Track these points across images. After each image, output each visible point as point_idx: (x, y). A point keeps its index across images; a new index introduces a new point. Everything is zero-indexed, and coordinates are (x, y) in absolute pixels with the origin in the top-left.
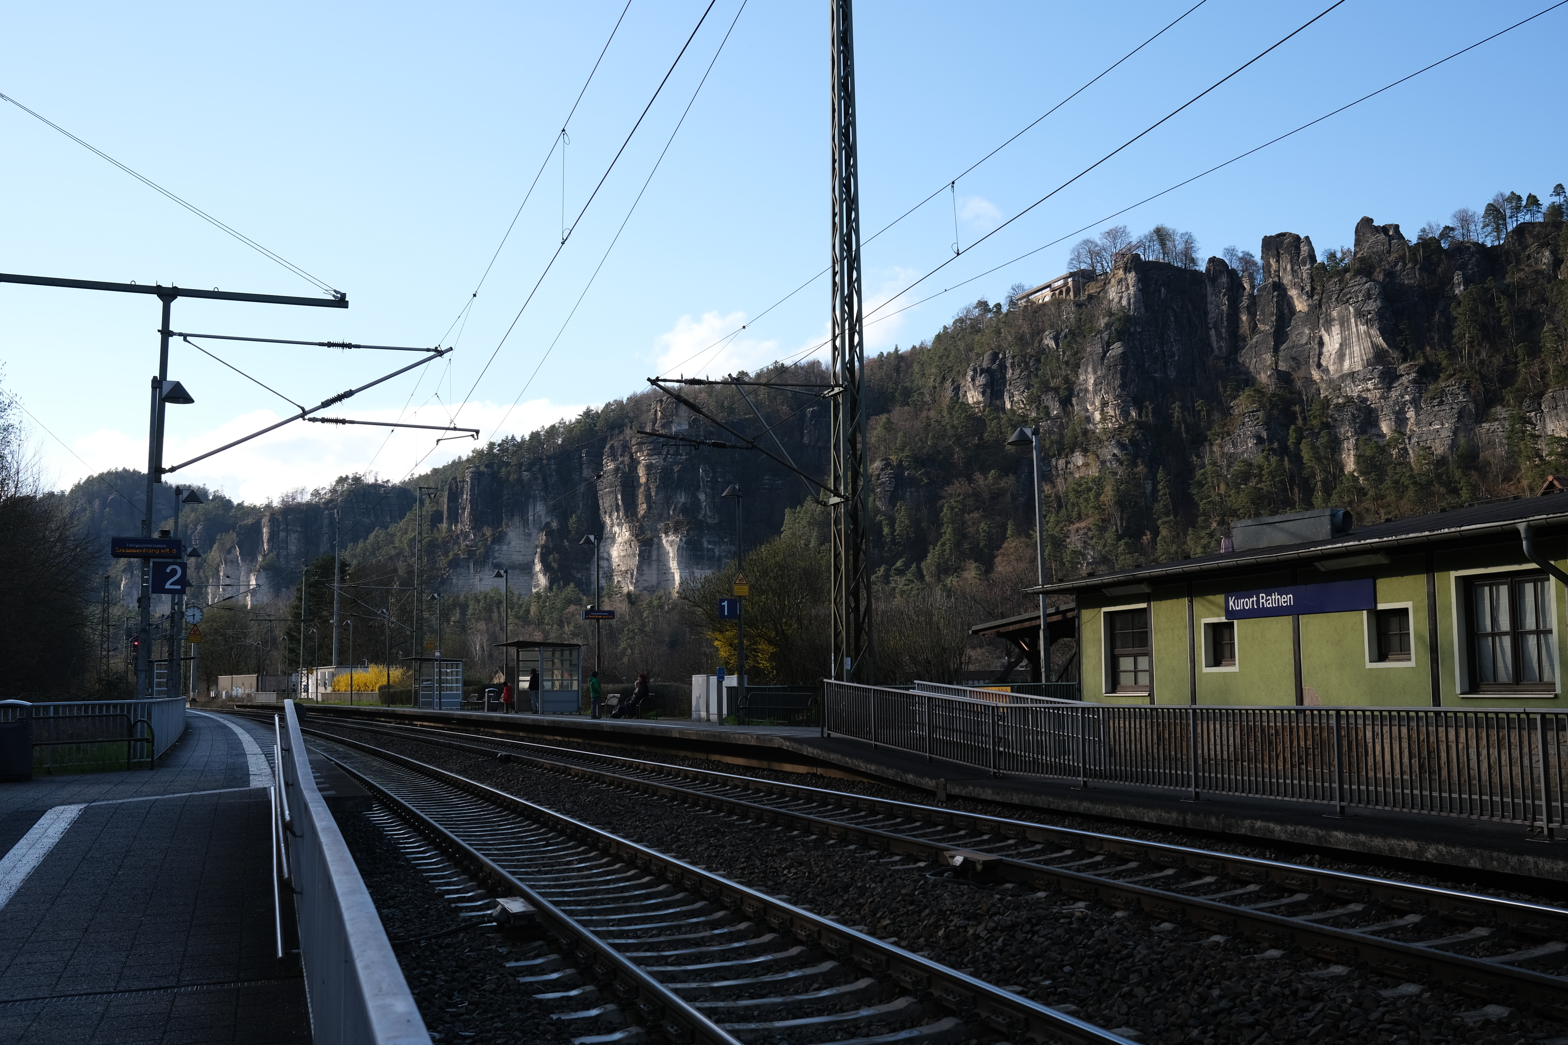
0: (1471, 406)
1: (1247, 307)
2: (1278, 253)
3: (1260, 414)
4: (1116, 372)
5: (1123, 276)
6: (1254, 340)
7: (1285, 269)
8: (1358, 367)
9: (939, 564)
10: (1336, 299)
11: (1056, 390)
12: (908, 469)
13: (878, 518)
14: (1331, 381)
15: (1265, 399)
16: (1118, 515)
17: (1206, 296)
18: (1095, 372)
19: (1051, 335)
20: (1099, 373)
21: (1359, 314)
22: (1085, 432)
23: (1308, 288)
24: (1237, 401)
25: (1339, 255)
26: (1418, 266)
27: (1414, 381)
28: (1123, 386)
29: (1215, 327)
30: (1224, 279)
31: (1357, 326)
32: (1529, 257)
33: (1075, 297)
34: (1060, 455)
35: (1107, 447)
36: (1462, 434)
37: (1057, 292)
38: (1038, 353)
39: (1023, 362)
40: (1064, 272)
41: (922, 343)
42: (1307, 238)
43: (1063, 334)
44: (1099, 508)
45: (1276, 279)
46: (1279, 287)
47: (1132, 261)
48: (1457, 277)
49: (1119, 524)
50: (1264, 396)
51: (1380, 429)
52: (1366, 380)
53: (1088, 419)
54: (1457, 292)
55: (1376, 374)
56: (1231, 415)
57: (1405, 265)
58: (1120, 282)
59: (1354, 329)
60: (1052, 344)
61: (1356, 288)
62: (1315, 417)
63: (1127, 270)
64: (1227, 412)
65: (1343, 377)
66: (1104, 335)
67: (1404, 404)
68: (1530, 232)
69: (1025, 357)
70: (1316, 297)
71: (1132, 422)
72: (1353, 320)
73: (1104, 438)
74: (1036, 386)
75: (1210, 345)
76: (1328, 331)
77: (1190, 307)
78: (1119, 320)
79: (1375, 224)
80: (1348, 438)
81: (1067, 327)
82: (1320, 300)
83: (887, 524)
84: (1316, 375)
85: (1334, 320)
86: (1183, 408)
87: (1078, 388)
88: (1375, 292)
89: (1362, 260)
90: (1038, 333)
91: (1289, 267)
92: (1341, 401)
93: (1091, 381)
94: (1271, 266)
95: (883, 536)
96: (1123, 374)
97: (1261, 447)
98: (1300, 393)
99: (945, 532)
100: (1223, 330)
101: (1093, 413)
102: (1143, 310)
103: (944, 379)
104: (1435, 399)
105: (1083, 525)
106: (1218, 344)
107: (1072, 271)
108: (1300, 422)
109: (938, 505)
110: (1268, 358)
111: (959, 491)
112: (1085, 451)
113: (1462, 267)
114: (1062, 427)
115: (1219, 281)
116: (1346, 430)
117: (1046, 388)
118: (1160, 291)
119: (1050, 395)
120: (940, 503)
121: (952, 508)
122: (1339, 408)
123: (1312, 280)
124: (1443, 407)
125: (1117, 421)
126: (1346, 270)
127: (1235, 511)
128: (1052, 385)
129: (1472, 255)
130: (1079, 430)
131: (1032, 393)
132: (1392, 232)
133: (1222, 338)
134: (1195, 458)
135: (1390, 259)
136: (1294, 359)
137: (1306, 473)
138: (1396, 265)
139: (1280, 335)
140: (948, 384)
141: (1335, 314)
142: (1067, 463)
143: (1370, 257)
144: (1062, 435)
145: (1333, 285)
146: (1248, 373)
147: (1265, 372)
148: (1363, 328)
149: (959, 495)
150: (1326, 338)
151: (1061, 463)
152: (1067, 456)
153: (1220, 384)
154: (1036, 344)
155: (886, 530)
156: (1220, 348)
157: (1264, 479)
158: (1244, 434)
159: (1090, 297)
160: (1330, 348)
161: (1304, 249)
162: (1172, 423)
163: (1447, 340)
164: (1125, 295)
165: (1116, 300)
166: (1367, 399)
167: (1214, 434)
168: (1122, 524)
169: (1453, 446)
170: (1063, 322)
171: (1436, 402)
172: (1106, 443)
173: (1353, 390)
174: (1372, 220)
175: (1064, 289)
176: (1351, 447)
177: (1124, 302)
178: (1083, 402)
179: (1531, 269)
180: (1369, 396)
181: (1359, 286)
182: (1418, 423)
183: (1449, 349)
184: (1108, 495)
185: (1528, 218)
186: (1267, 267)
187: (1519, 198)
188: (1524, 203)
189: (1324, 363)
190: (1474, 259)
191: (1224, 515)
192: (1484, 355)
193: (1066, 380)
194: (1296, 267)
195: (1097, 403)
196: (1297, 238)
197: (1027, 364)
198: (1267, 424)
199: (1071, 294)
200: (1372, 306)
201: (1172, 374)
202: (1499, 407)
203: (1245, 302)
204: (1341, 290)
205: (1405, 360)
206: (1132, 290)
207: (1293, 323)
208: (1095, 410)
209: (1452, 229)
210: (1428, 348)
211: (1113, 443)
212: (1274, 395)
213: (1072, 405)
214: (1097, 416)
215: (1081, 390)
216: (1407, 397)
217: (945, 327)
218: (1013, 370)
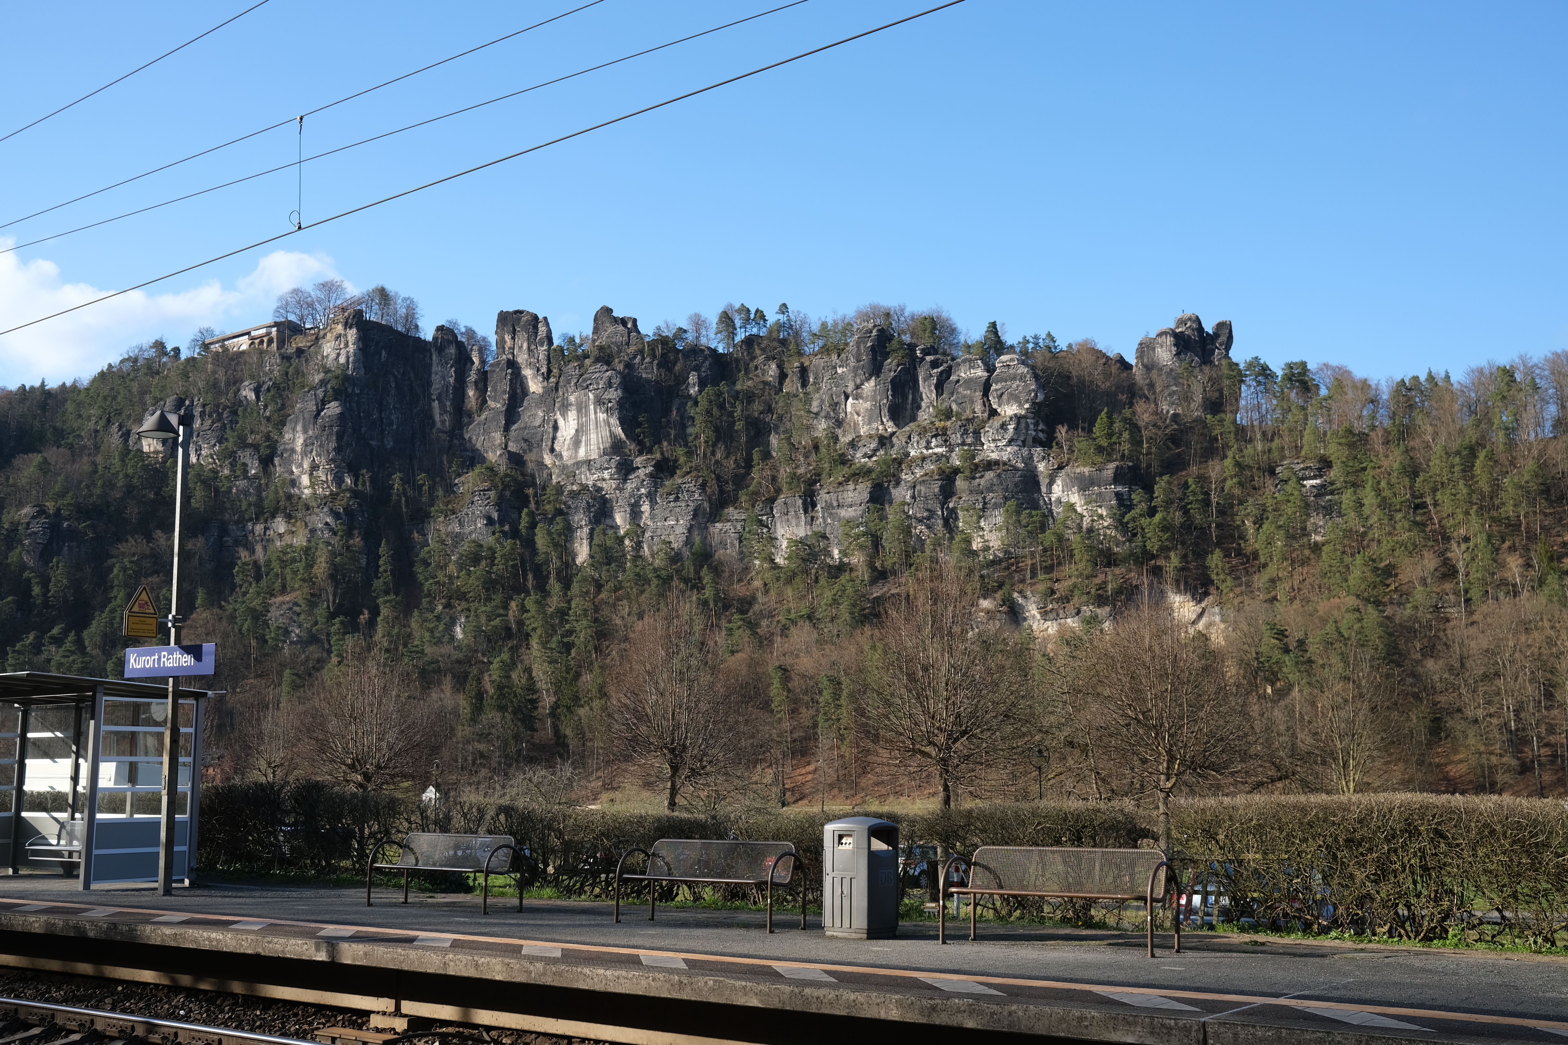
0: (706, 505)
1: (476, 382)
2: (514, 330)
3: (492, 494)
4: (331, 434)
5: (343, 332)
6: (483, 417)
7: (521, 347)
8: (594, 456)
9: (106, 634)
10: (576, 384)
11: (256, 447)
12: (66, 520)
13: (26, 574)
14: (564, 468)
15: (497, 479)
16: (330, 590)
17: (431, 365)
18: (305, 431)
19: (252, 386)
20: (310, 433)
21: (599, 402)
22: (289, 497)
23: (544, 370)
24: (462, 479)
25: (578, 341)
26: (656, 362)
27: (651, 475)
28: (338, 450)
29: (439, 398)
30: (452, 350)
31: (596, 413)
32: (756, 368)
33: (278, 348)
34: (257, 519)
35: (317, 515)
36: (696, 532)
37: (257, 341)
38: (234, 404)
39: (215, 412)
40: (270, 320)
41: (75, 381)
42: (545, 319)
43: (265, 387)
44: (309, 580)
45: (510, 357)
46: (512, 364)
47: (354, 317)
48: (693, 378)
49: (331, 600)
50: (496, 475)
51: (614, 520)
52: (602, 469)
53: (294, 483)
54: (692, 392)
55: (613, 464)
56: (454, 492)
57: (643, 359)
58: (338, 337)
59: (593, 416)
60: (252, 396)
61: (597, 375)
62: (549, 502)
63: (347, 325)
64: (450, 489)
65: (578, 464)
66: (318, 392)
67: (640, 497)
68: (759, 344)
69: (218, 406)
70: (552, 380)
71: (347, 490)
72: (592, 407)
73: (314, 504)
74: (231, 440)
75: (431, 417)
76: (564, 415)
77: (412, 375)
78: (337, 377)
79: (615, 314)
80: (581, 527)
81: (270, 379)
82: (557, 383)
83: (38, 583)
84: (548, 460)
85: (571, 404)
86: (404, 481)
87: (282, 447)
88: (616, 381)
89: (601, 348)
90: (235, 382)
91: (525, 346)
92: (575, 488)
93: (300, 441)
94: (505, 342)
95: (31, 596)
96: (340, 437)
97: (491, 529)
98: (533, 476)
99: (116, 597)
100: (448, 403)
101: (300, 476)
102: (362, 371)
103: (109, 422)
104: (670, 494)
105: (287, 598)
106: (441, 417)
107: (278, 320)
108: (532, 505)
109: (105, 564)
110: (498, 437)
111: (133, 550)
112: (289, 517)
113: (697, 369)
114: (259, 489)
115: (447, 351)
116: (580, 519)
117: (243, 444)
118: (380, 354)
119: (248, 452)
120: (110, 562)
121: (125, 569)
122: (574, 495)
123: (549, 362)
124: (679, 504)
125: (328, 487)
126: (586, 356)
127: (464, 594)
128: (250, 441)
129: (706, 359)
130: (281, 494)
131: (227, 448)
132: (629, 325)
133: (445, 412)
134: (416, 535)
135: (629, 351)
136: (525, 440)
137: (540, 559)
138: (635, 358)
139: (511, 414)
140: (115, 428)
141: (572, 399)
142: (266, 529)
143: (609, 346)
144: (260, 499)
145: (572, 369)
146: (475, 450)
147: (494, 452)
148: (602, 416)
149: (134, 555)
150: (561, 423)
151: (259, 528)
152: (266, 521)
153: (445, 458)
154: (231, 395)
155: (36, 590)
156: (443, 422)
157: (496, 562)
158: (473, 513)
159: (300, 352)
160: (565, 434)
161: (542, 329)
162: (391, 495)
163: (682, 438)
164: (343, 352)
165: (333, 356)
166: (601, 489)
167: (437, 511)
168: (334, 601)
169: (688, 542)
170: (266, 374)
171: (672, 498)
172: (316, 510)
173: (589, 479)
174: (611, 310)
175: (265, 339)
176: (584, 536)
177: (342, 360)
178: (288, 462)
179: (758, 380)
180: (604, 485)
181: (600, 374)
182: (652, 517)
183: (686, 445)
184: (321, 568)
185: (755, 331)
186: (501, 343)
187: (748, 311)
188: (752, 316)
189: (557, 447)
190: (707, 363)
191: (451, 598)
192: (718, 456)
193: (268, 438)
194: (533, 347)
195: (306, 465)
196: (535, 318)
197: (220, 415)
198: (499, 504)
199: (274, 345)
200: (614, 394)
201: (389, 443)
202: (731, 509)
203: (473, 377)
204: (581, 376)
205: (641, 453)
206: (351, 348)
207: (525, 403)
208: (302, 473)
209: (685, 331)
210: (665, 444)
211: (325, 510)
212: (506, 475)
213: (274, 466)
214: (305, 480)
215: (286, 450)
216: (643, 491)
217: (110, 365)
218: (203, 420)
